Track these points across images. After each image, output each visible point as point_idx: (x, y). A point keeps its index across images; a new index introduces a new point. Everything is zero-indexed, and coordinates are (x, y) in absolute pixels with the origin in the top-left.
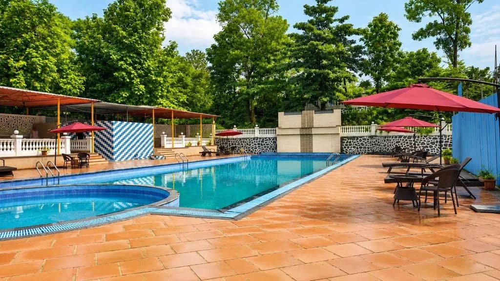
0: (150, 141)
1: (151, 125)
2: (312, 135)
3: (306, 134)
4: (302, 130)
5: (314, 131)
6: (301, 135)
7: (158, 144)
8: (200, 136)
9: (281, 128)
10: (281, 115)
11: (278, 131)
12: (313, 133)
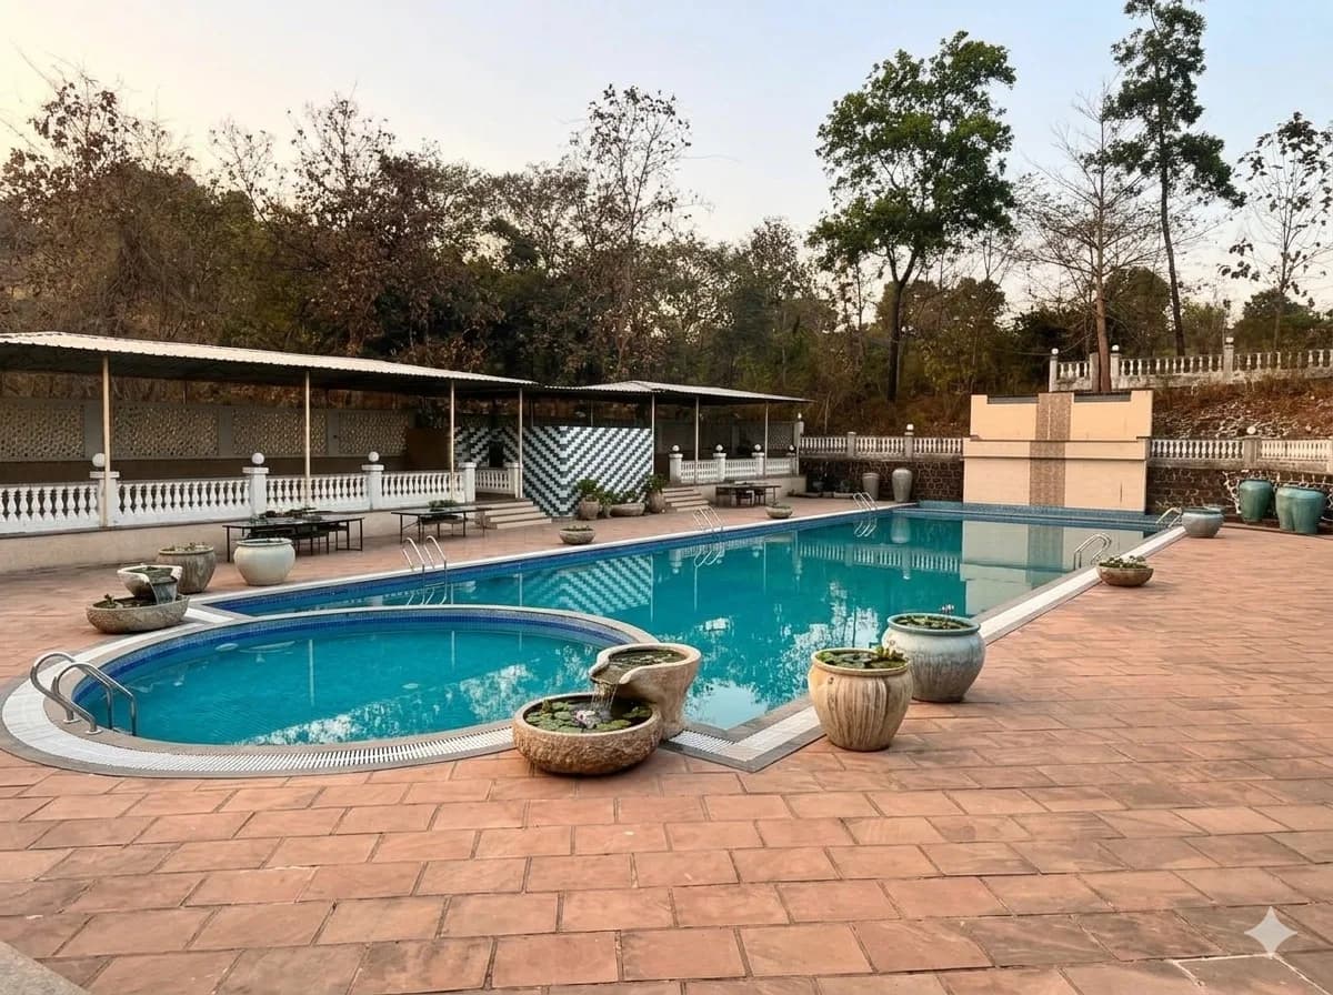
0: (646, 457)
1: (646, 431)
2: (1064, 459)
3: (1048, 456)
4: (1037, 445)
5: (1070, 451)
6: (1031, 459)
7: (662, 463)
8: (762, 454)
9: (976, 439)
10: (979, 402)
11: (970, 448)
12: (1066, 456)
